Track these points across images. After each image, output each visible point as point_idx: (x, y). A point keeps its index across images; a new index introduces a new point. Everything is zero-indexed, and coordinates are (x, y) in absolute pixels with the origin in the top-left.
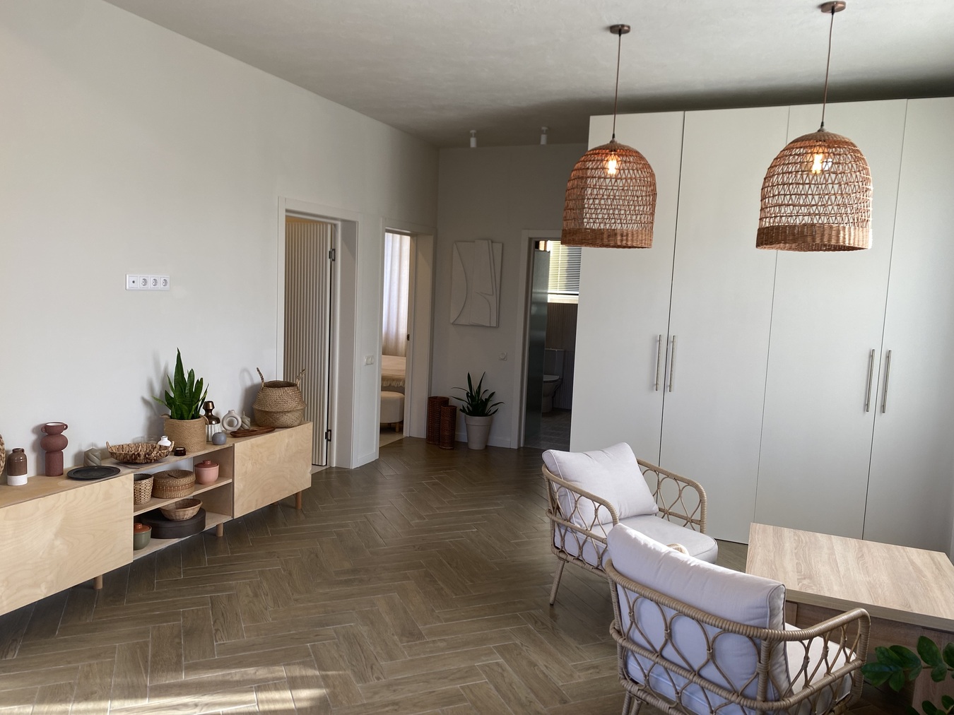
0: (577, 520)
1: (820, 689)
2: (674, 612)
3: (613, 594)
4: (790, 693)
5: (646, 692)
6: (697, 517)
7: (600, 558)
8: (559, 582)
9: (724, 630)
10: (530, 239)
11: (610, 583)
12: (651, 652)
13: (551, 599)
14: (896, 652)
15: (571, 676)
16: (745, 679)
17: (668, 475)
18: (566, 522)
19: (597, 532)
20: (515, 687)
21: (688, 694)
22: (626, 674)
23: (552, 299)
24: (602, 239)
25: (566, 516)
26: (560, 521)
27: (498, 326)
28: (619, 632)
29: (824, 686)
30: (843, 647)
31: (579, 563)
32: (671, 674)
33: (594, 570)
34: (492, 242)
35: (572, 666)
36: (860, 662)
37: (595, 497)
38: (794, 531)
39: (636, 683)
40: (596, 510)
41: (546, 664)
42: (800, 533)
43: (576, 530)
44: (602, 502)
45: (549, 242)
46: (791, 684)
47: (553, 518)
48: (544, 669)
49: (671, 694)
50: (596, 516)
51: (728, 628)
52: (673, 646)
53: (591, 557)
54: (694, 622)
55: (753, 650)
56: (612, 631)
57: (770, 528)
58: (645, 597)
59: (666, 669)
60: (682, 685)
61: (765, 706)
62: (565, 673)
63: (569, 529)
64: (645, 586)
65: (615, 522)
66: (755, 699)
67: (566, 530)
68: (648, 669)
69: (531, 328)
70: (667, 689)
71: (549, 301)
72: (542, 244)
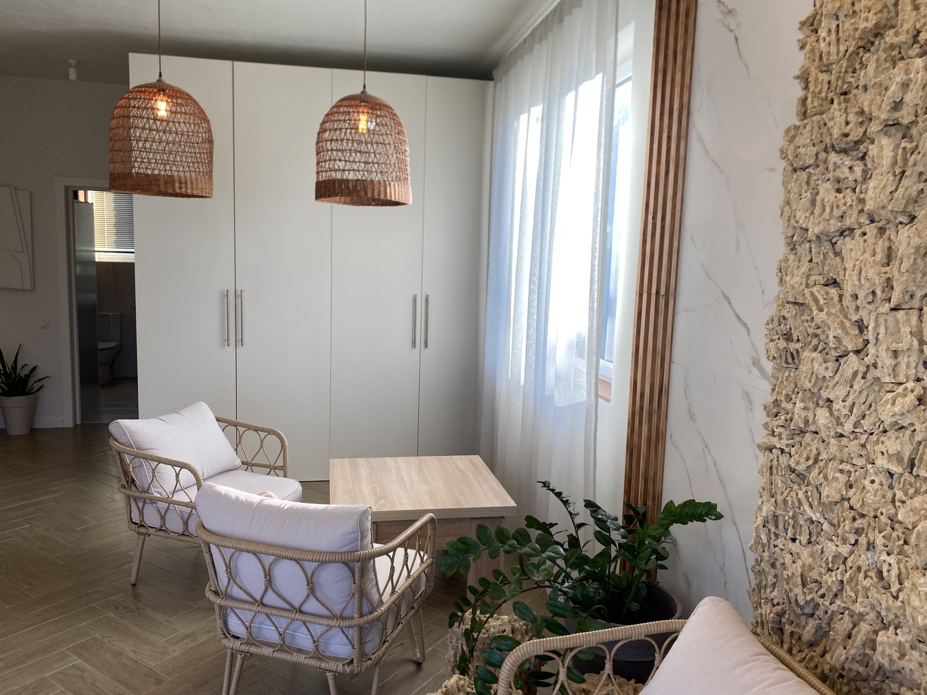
0: (156, 490)
1: (403, 593)
2: (271, 558)
3: (207, 556)
4: (381, 603)
5: (249, 644)
6: (280, 463)
7: (186, 523)
8: (140, 559)
9: (322, 562)
10: (67, 188)
11: (203, 545)
12: (252, 603)
13: (133, 579)
14: (462, 543)
15: (165, 653)
16: (342, 603)
17: (249, 428)
18: (143, 494)
19: (180, 497)
20: (99, 686)
21: (291, 632)
22: (227, 633)
23: (99, 257)
24: (159, 186)
25: (143, 488)
26: (137, 494)
27: (34, 288)
28: (216, 593)
29: (406, 589)
30: (418, 551)
31: (162, 533)
32: (273, 618)
33: (180, 538)
34: (16, 189)
35: (164, 642)
36: (431, 559)
37: (174, 461)
38: (367, 459)
39: (237, 638)
40: (177, 475)
41: (135, 649)
42: (372, 460)
43: (156, 500)
44: (183, 466)
45: (90, 193)
46: (381, 596)
47: (128, 492)
48: (132, 655)
49: (274, 637)
50: (178, 480)
51: (324, 559)
52: (274, 591)
53: (174, 524)
54: (293, 562)
55: (348, 574)
56: (209, 594)
57: (346, 461)
58: (241, 550)
59: (267, 615)
60: (284, 626)
61: (362, 621)
62: (157, 652)
63: (148, 501)
64: (240, 540)
65: (199, 485)
66: (352, 618)
67: (144, 503)
68: (250, 621)
69: (79, 291)
70: (270, 634)
71: (97, 260)
72: (81, 194)
